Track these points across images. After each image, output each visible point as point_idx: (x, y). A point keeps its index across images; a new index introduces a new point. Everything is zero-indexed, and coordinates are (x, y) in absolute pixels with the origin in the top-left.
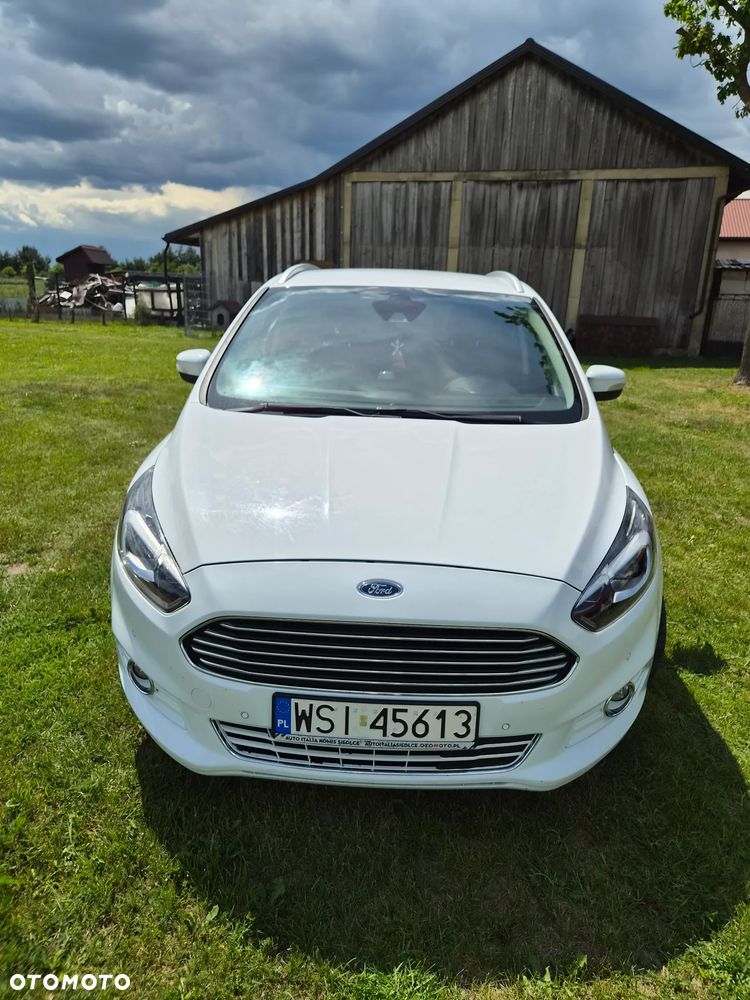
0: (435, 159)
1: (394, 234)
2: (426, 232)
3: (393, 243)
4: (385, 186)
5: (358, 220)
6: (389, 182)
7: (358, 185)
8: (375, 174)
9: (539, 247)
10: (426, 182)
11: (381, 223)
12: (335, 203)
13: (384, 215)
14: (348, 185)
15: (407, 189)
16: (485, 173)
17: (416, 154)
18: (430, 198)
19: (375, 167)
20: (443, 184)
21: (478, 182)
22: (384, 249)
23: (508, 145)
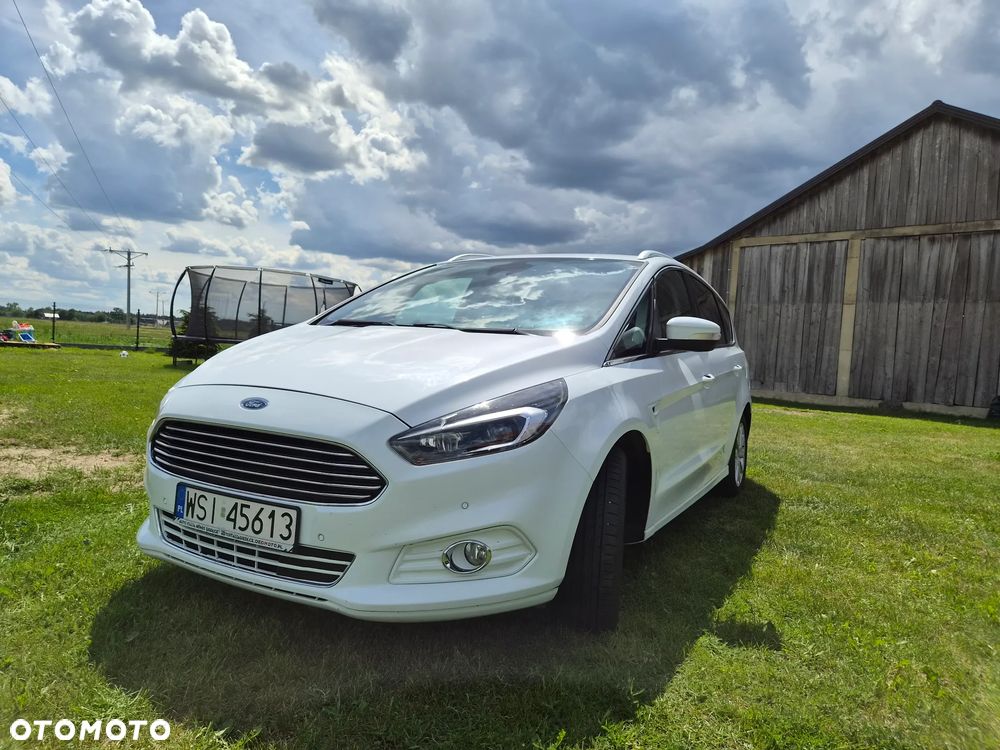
0: (830, 222)
1: (783, 291)
2: (818, 289)
3: (782, 301)
4: (774, 249)
5: (745, 282)
6: (778, 245)
7: (747, 249)
8: (765, 238)
9: (957, 301)
10: (819, 242)
11: (769, 283)
12: (722, 267)
13: (773, 275)
14: (736, 250)
15: (798, 251)
16: (886, 230)
17: (807, 218)
18: (823, 257)
19: (765, 232)
20: (838, 244)
21: (879, 238)
22: (771, 307)
23: (915, 201)
